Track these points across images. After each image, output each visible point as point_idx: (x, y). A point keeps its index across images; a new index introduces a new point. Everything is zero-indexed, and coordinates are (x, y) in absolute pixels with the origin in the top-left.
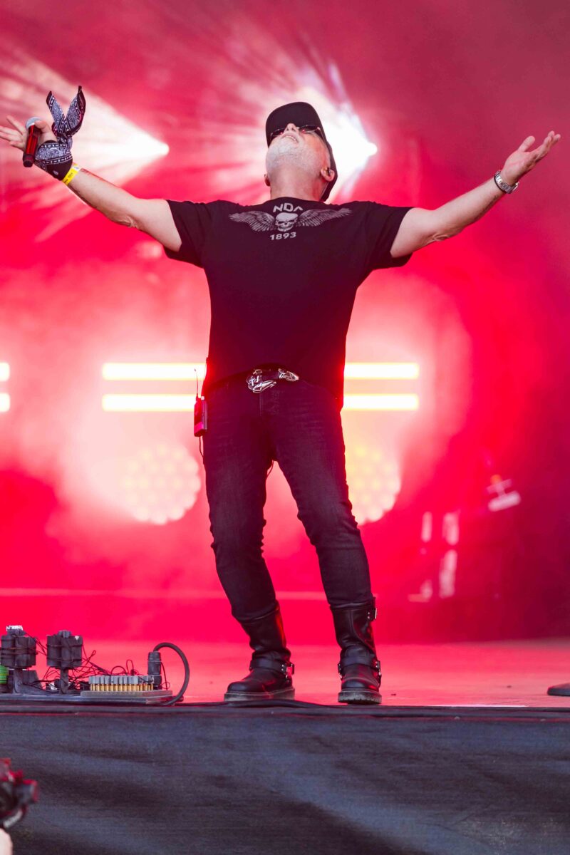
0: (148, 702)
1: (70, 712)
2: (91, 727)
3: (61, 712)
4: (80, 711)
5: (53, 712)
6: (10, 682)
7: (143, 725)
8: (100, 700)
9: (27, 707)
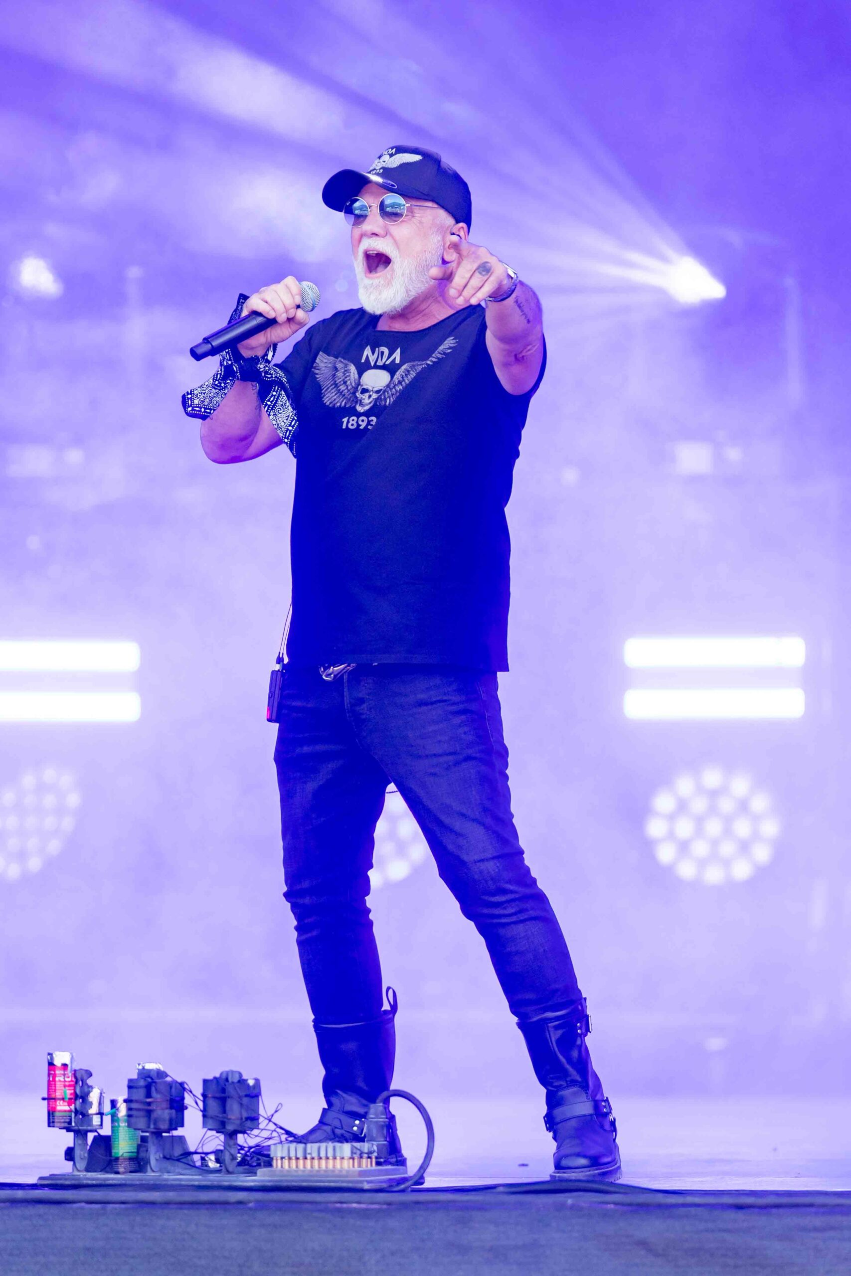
0: (366, 1186)
1: (240, 1203)
2: (275, 1226)
3: (226, 1203)
4: (257, 1202)
5: (212, 1203)
6: (142, 1155)
7: (359, 1223)
8: (289, 1184)
9: (171, 1195)
